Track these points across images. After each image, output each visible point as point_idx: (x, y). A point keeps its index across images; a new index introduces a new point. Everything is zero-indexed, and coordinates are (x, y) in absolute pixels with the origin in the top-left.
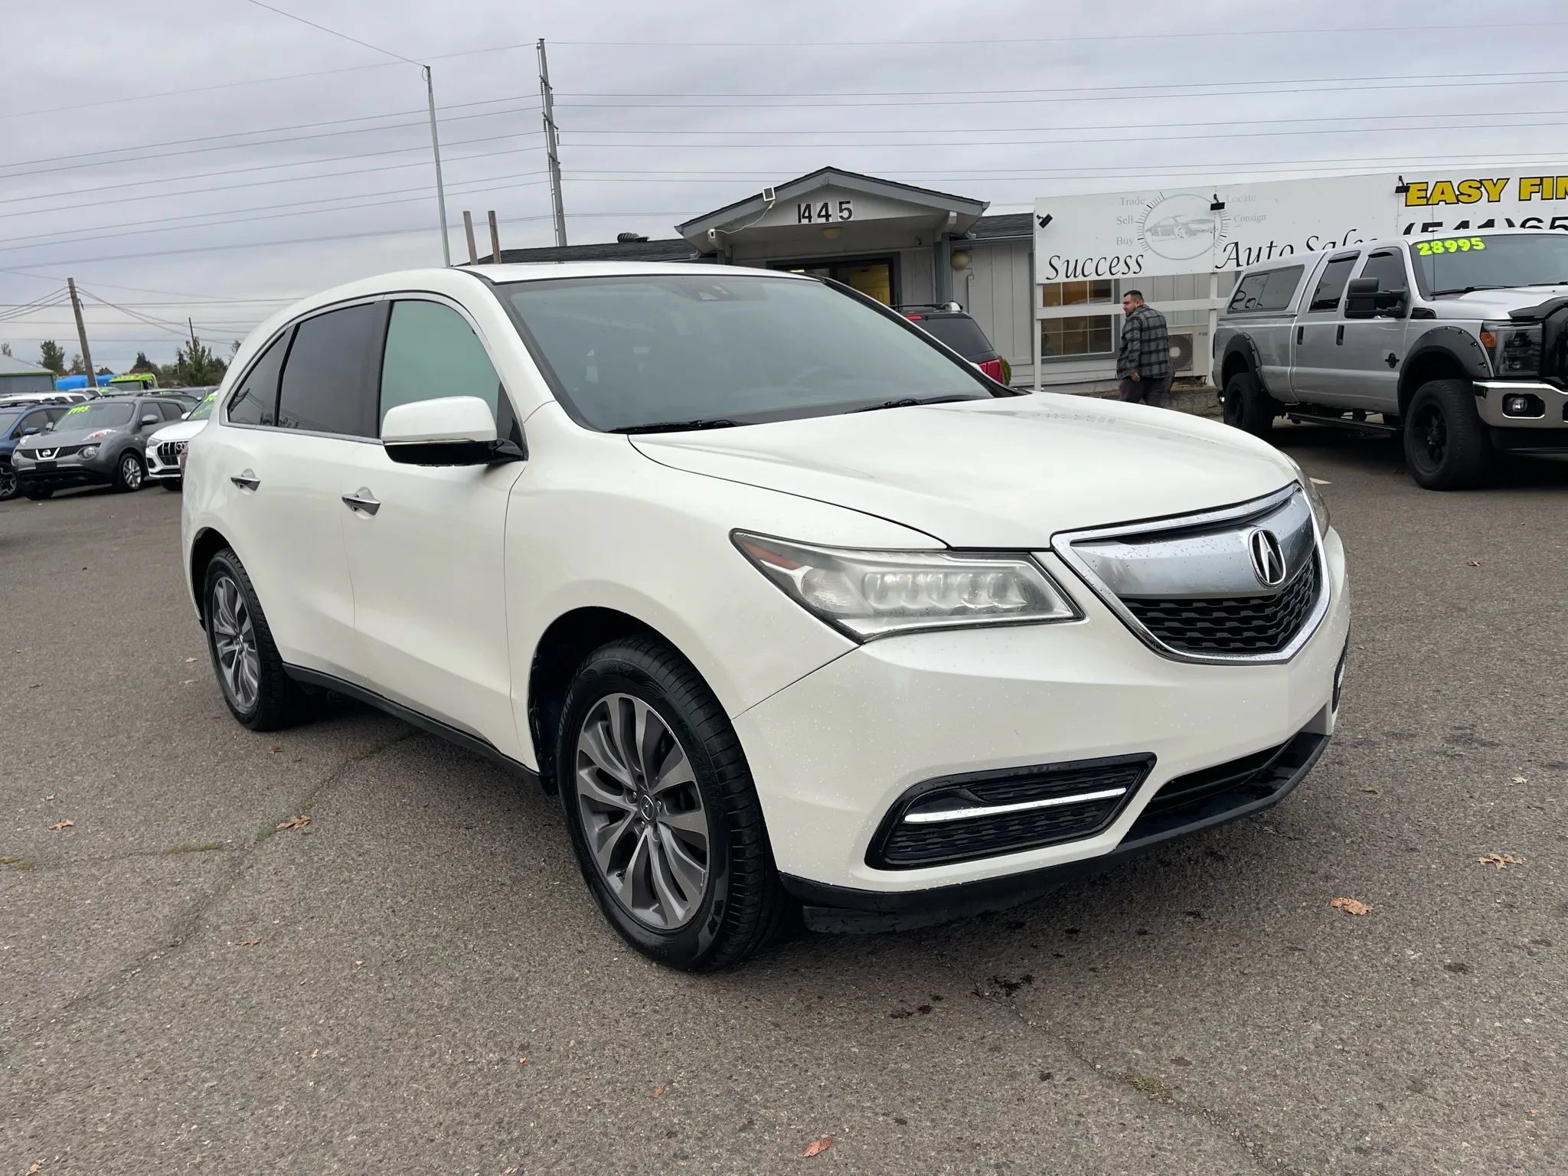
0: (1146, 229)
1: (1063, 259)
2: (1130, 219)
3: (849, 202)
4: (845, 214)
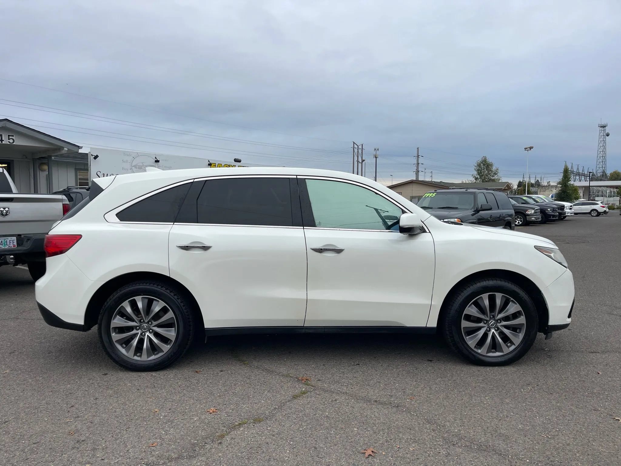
0: (132, 166)
1: (102, 173)
2: (127, 161)
3: (13, 136)
4: (11, 141)
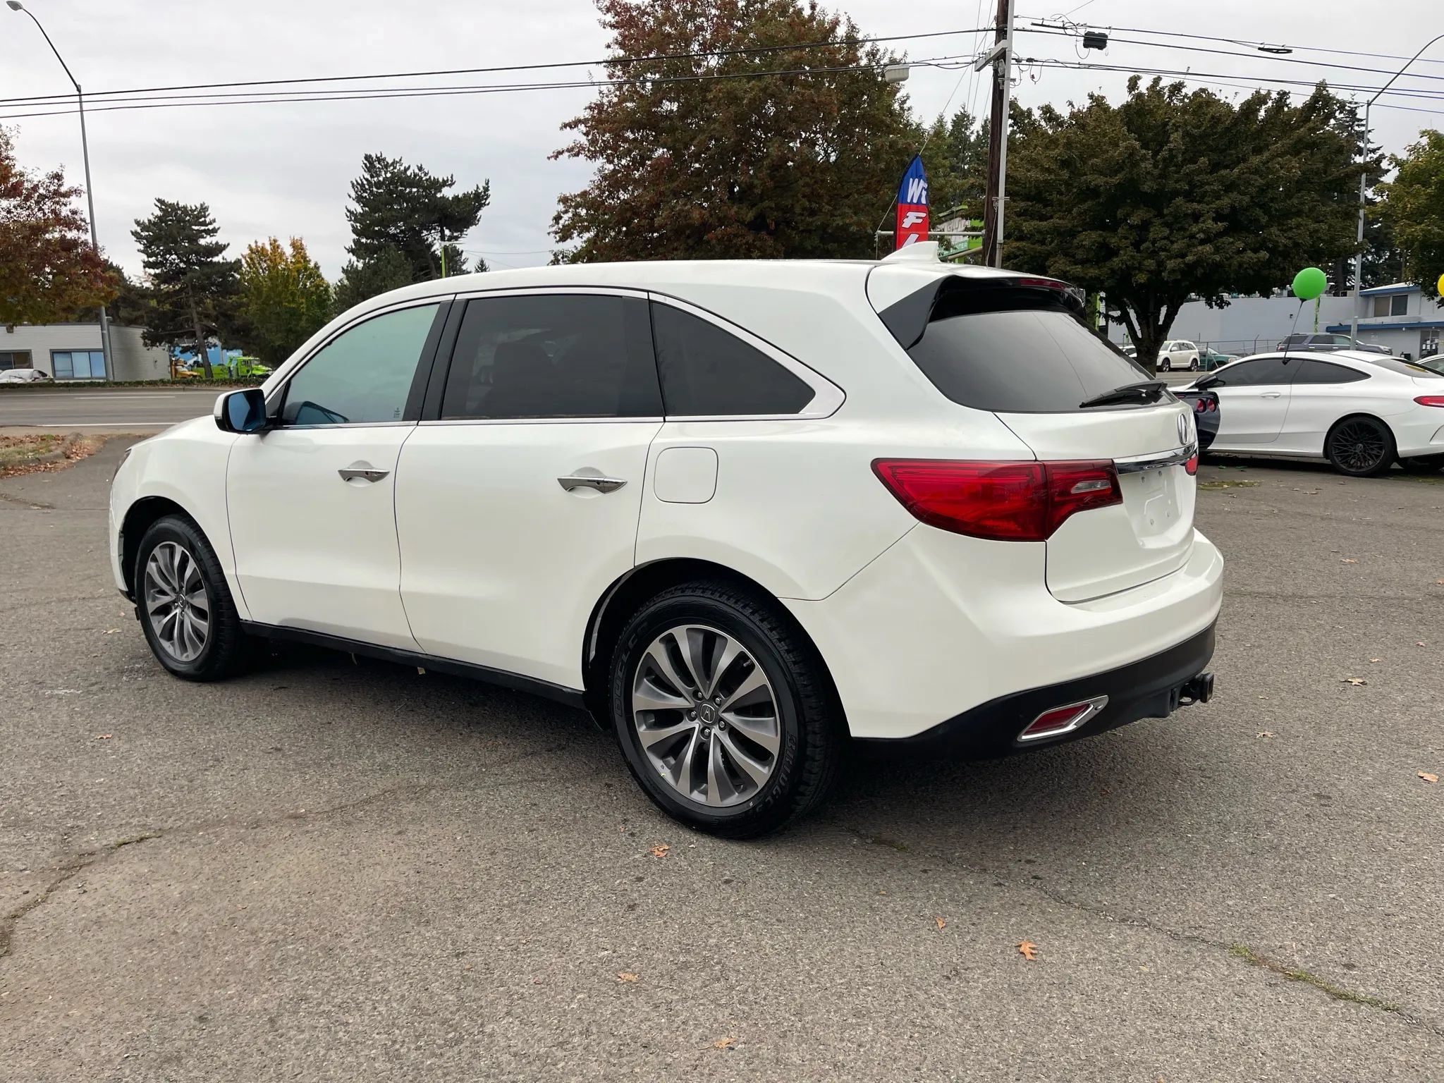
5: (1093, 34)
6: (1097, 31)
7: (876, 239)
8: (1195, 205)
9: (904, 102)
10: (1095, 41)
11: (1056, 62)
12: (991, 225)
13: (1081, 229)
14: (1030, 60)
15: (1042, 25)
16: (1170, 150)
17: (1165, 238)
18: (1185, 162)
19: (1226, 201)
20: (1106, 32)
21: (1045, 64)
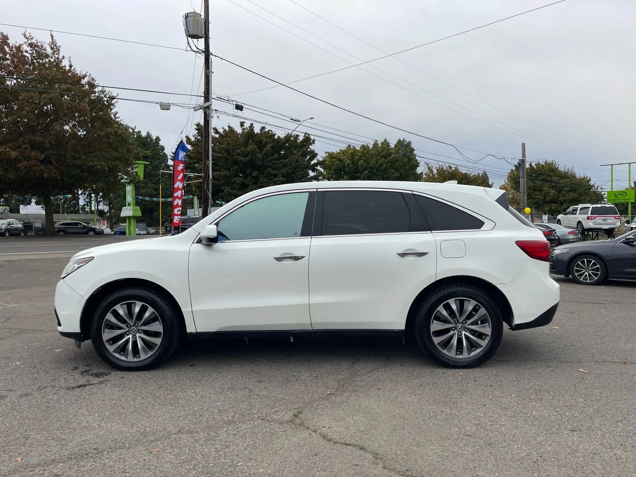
5: (238, 105)
6: (240, 104)
7: (160, 174)
8: (275, 171)
9: (115, 115)
10: (239, 107)
11: (225, 113)
12: (206, 172)
13: (233, 176)
14: (216, 110)
15: (221, 98)
16: (267, 151)
17: (266, 182)
18: (270, 155)
19: (284, 171)
20: (243, 105)
21: (221, 113)
